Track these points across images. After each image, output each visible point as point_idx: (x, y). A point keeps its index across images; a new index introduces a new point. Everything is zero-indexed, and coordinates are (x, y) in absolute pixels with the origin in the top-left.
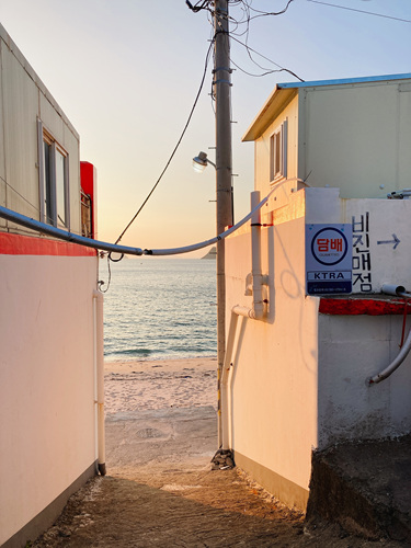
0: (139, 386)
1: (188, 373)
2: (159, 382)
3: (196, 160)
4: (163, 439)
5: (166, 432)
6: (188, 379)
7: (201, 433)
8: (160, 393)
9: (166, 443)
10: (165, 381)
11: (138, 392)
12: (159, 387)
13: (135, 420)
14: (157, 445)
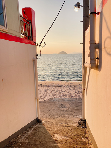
0: (65, 89)
1: (80, 86)
2: (71, 88)
3: (75, 6)
4: (66, 109)
5: (67, 106)
6: (80, 88)
7: (79, 108)
8: (70, 92)
9: (66, 111)
10: (73, 88)
11: (64, 91)
12: (71, 90)
13: (58, 101)
14: (63, 111)
